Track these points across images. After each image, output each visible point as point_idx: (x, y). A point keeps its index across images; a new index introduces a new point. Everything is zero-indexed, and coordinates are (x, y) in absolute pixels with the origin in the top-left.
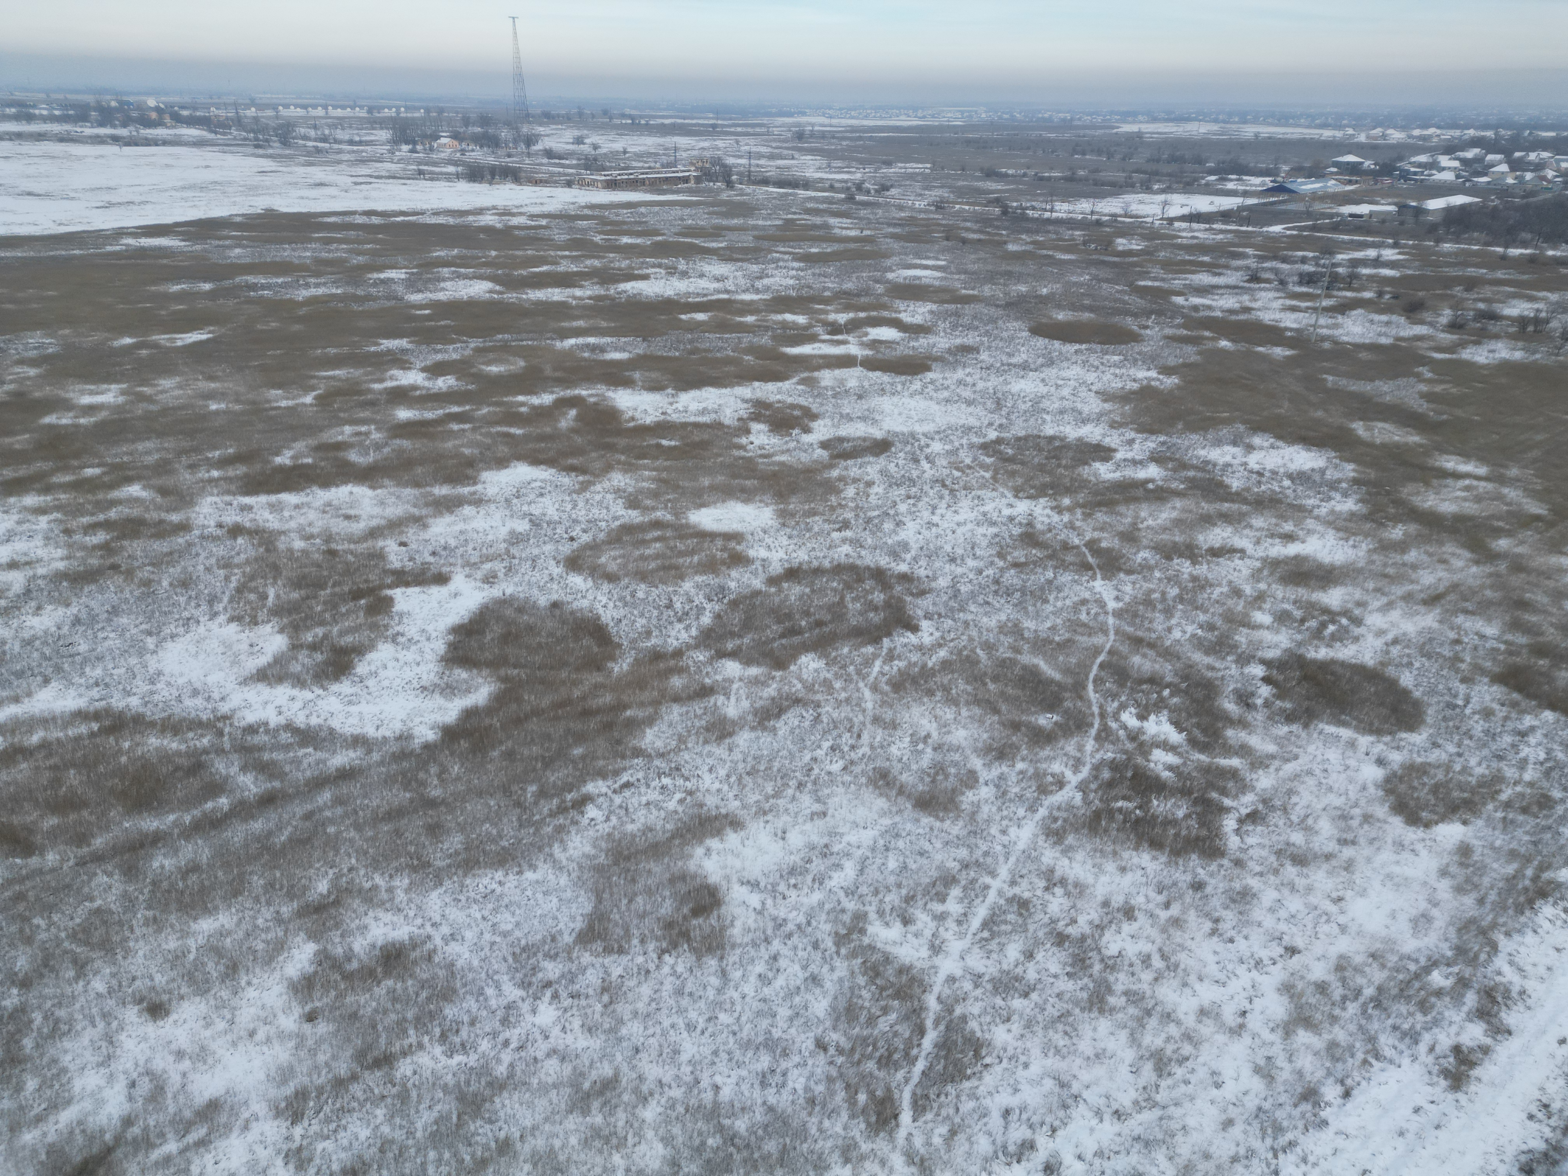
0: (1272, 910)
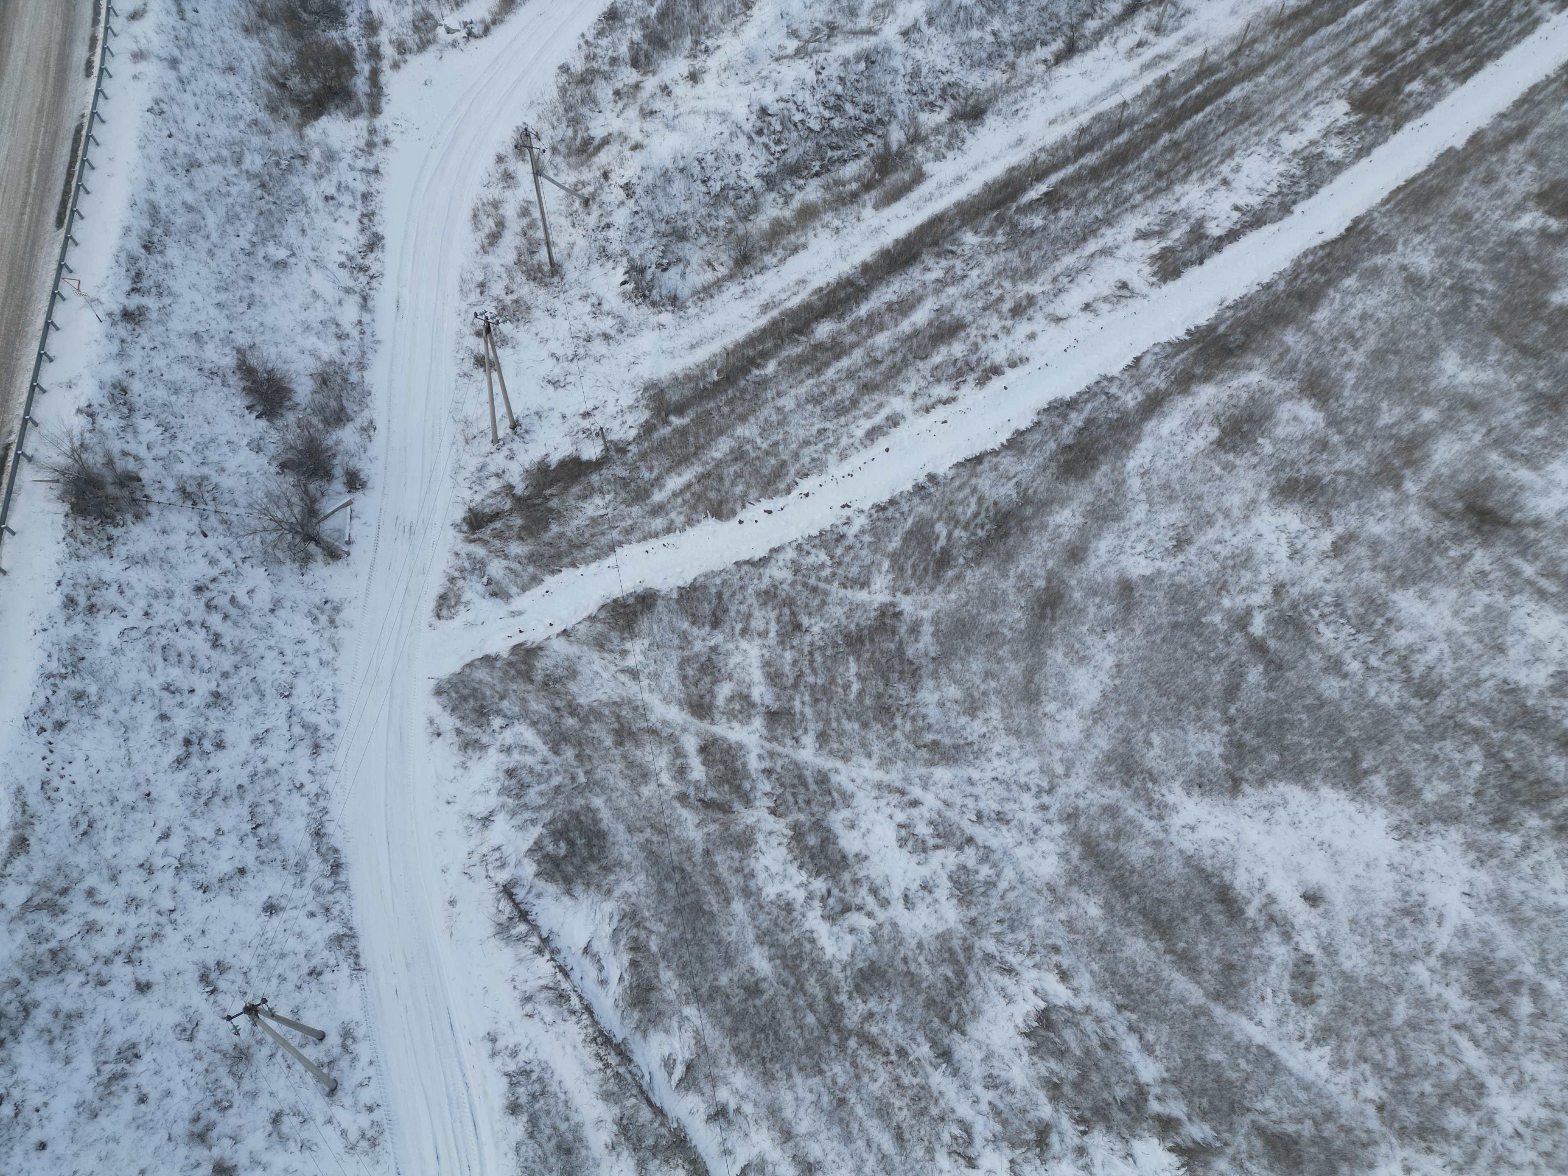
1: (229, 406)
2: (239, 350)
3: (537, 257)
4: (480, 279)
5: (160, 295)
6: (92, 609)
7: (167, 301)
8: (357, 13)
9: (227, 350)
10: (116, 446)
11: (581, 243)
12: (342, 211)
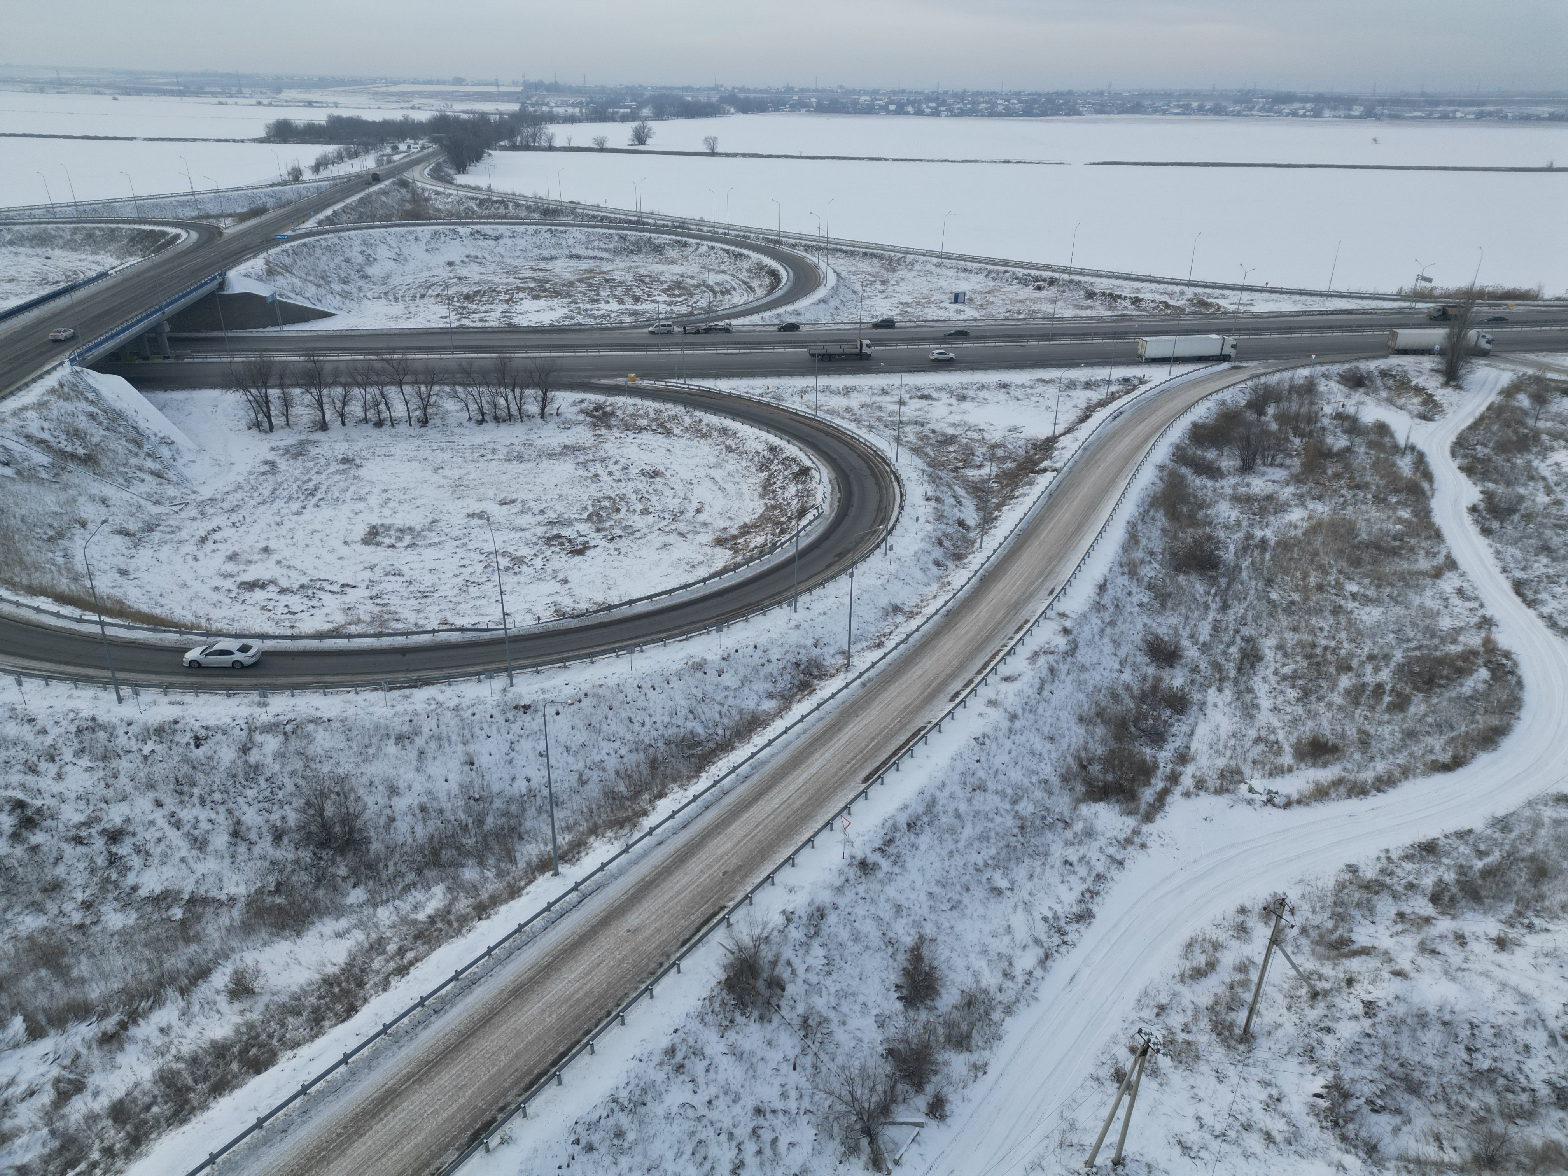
1: (884, 975)
2: (921, 937)
3: (1233, 1015)
4: (1164, 1002)
5: (895, 863)
6: (680, 1068)
7: (897, 870)
8: (1177, 745)
9: (913, 932)
10: (788, 953)
11: (1289, 1029)
12: (1072, 878)
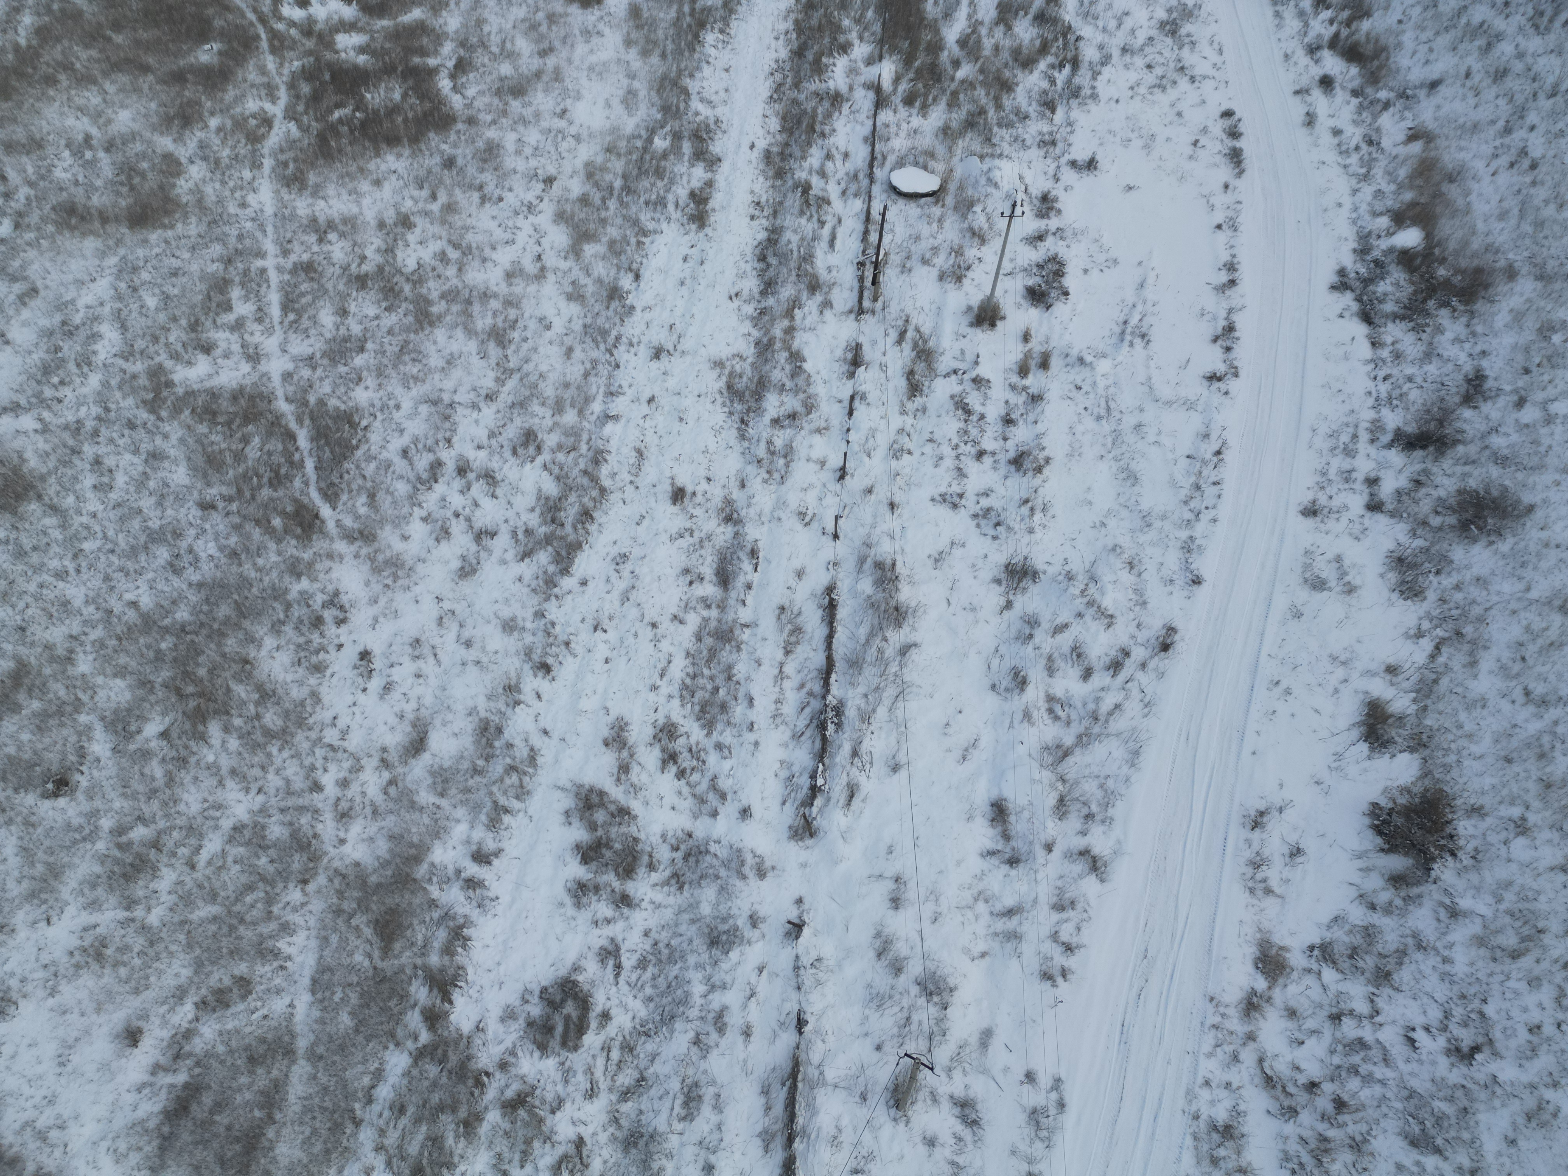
0: (518, 152)
